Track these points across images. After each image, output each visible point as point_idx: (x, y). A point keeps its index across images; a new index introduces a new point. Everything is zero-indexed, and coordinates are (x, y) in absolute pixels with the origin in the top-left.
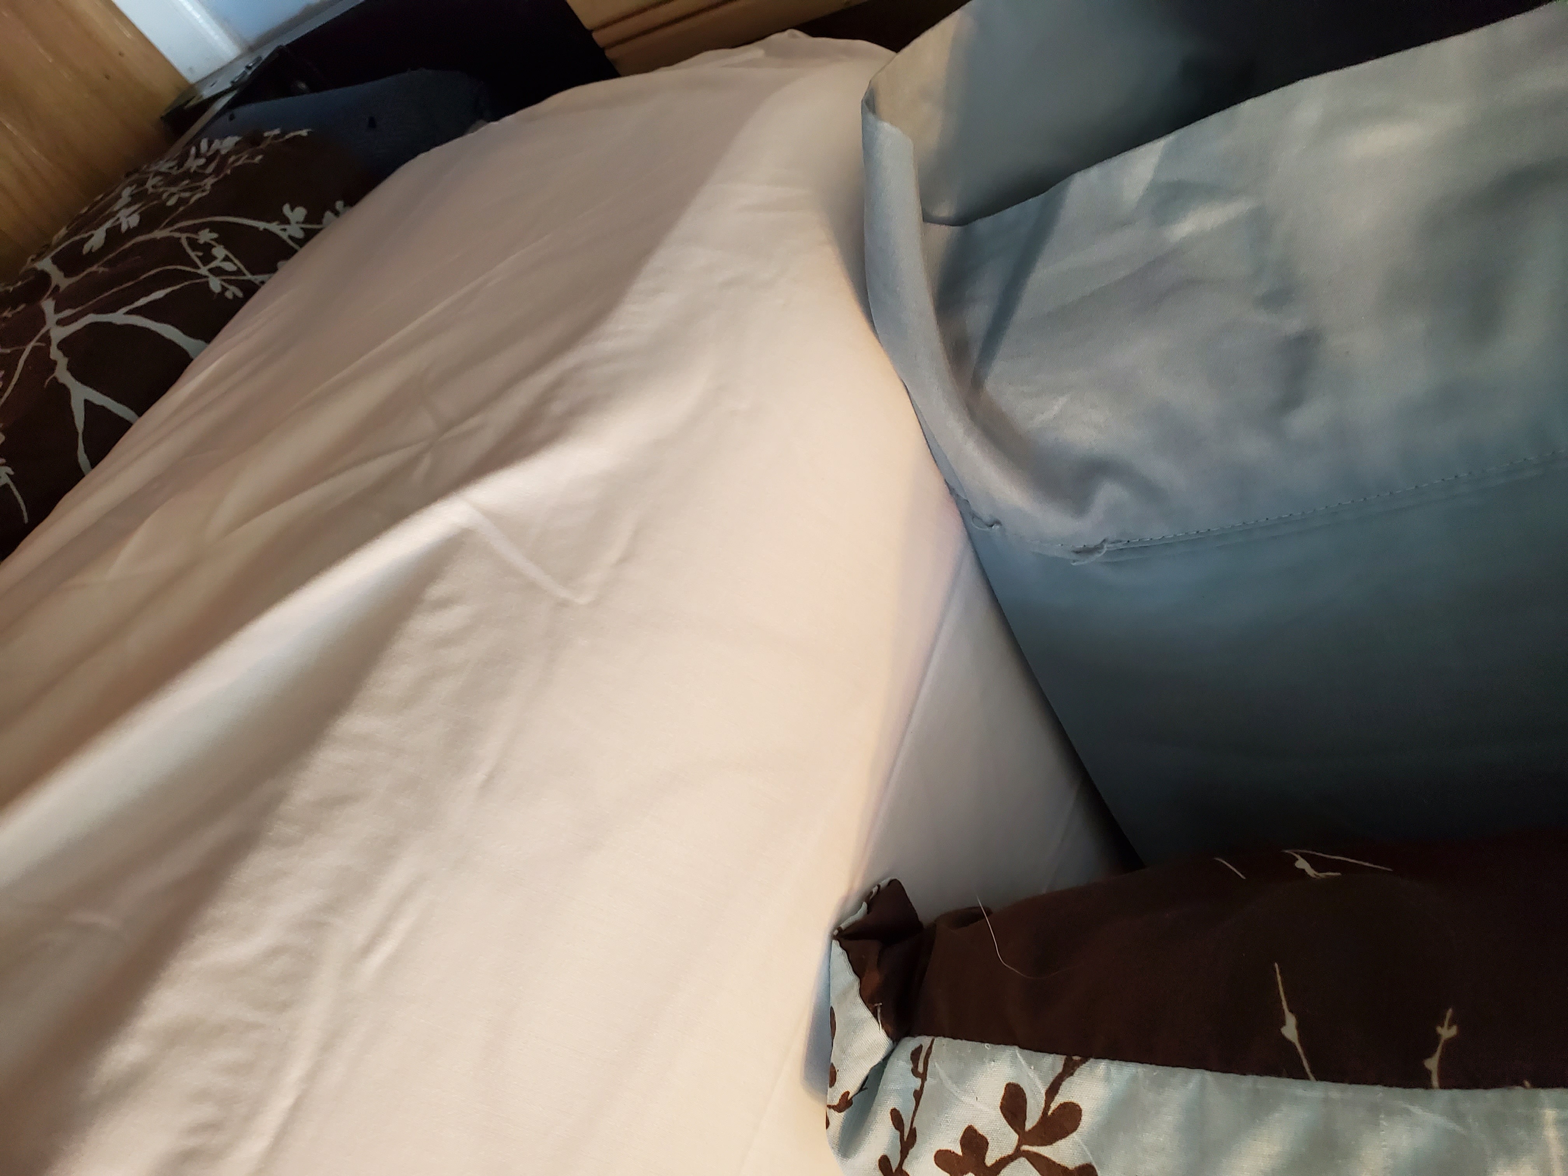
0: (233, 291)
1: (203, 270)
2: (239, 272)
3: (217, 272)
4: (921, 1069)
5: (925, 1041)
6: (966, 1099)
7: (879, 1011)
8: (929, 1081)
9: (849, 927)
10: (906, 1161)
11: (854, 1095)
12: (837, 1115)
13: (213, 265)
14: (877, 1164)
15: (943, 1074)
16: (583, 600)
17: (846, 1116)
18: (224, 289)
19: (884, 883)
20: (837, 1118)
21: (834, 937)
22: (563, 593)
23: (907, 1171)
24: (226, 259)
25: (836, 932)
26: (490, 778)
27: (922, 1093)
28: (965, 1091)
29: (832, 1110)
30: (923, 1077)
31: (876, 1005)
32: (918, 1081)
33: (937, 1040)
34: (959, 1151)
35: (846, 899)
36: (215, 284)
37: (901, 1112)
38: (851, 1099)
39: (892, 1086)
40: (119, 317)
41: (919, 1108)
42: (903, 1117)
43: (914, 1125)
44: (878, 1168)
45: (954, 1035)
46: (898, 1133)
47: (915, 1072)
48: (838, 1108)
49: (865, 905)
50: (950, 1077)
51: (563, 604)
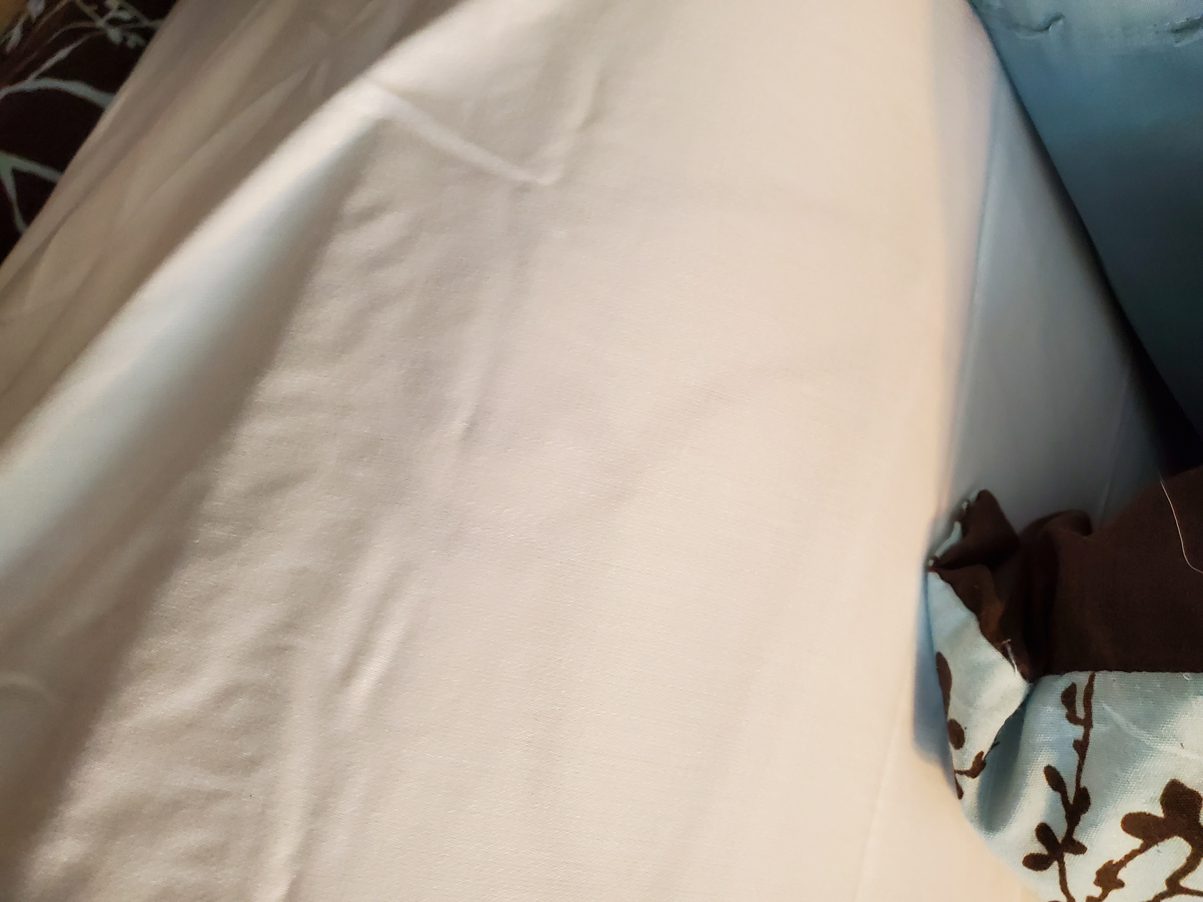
0: (133, 40)
1: (101, 23)
2: (135, 20)
3: (114, 22)
4: (1081, 713)
5: (1081, 678)
6: (1162, 747)
7: (1009, 649)
8: (1098, 729)
9: (946, 554)
10: (1077, 829)
11: (987, 755)
12: (972, 782)
13: (111, 15)
14: (1034, 835)
15: (1118, 717)
16: (548, 179)
17: (981, 780)
18: (125, 39)
19: (973, 496)
20: (971, 785)
21: (929, 568)
22: (521, 175)
23: (1081, 841)
24: (121, 8)
25: (931, 563)
26: (472, 427)
27: (1088, 744)
28: (1163, 738)
29: (965, 777)
30: (1087, 723)
31: (1004, 642)
32: (1078, 731)
33: (1101, 677)
34: (1158, 812)
35: (935, 521)
36: (115, 35)
37: (1059, 769)
38: (985, 760)
39: (1041, 739)
40: (30, 84)
41: (1087, 762)
42: (1063, 774)
43: (1083, 784)
44: (1036, 839)
45: (1127, 667)
46: (1058, 795)
47: (1072, 718)
48: (972, 773)
49: (958, 526)
50: (1135, 722)
51: (524, 188)
